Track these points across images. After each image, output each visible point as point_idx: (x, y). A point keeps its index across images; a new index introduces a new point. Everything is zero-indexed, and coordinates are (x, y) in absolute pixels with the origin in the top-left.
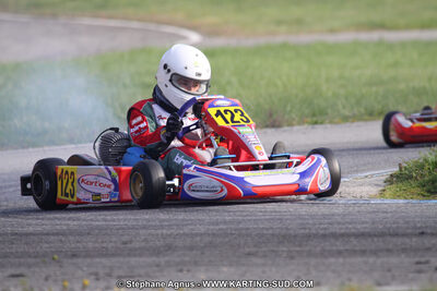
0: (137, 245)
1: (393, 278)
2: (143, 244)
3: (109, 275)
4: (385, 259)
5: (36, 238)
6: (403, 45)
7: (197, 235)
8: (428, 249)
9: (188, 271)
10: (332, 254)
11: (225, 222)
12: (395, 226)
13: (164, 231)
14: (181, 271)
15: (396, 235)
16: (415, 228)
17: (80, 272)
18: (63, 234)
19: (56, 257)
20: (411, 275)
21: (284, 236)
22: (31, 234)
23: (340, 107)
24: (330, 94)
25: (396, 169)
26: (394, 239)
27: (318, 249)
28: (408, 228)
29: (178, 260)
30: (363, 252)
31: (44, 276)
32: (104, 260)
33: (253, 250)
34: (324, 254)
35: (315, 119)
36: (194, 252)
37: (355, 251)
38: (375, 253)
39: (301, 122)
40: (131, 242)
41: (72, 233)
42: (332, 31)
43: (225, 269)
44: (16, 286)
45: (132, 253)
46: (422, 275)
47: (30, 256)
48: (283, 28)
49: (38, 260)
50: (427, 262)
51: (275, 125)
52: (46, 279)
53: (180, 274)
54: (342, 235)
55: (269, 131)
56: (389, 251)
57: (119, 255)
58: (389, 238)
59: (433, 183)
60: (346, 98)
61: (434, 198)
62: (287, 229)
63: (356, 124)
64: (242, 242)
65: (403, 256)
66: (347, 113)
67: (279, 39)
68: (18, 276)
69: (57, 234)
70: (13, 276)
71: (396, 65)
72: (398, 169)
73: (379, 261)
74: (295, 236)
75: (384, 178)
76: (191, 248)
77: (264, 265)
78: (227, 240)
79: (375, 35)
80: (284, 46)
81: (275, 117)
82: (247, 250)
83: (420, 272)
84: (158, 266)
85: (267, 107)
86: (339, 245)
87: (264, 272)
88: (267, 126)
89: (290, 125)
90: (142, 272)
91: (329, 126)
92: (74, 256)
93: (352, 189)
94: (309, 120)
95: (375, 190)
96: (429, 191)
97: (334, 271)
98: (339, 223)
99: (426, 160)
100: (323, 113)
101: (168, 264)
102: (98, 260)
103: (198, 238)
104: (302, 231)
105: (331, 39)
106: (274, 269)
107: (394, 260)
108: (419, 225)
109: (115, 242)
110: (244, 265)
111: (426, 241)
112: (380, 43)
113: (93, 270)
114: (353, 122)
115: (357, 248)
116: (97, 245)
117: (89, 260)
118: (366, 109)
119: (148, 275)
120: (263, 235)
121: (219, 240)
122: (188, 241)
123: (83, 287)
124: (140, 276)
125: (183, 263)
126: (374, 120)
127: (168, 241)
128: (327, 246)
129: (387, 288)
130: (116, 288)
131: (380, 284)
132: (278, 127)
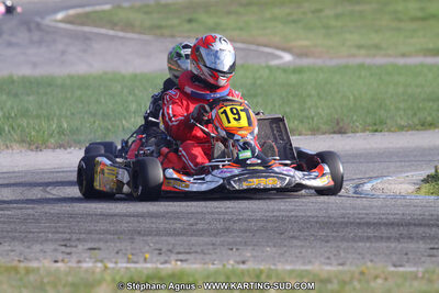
0: (200, 227)
1: (408, 261)
2: (206, 227)
3: (170, 251)
4: (405, 245)
5: (118, 219)
7: (253, 220)
9: (237, 249)
10: (362, 239)
11: (279, 210)
12: (420, 217)
13: (226, 217)
14: (231, 249)
15: (420, 225)
17: (147, 248)
18: (142, 215)
20: (423, 259)
21: (326, 224)
23: (399, 118)
25: (432, 171)
27: (352, 235)
28: (431, 220)
29: (231, 240)
30: (389, 238)
31: (116, 249)
32: (169, 238)
33: (297, 234)
34: (354, 240)
35: (375, 128)
36: (247, 234)
37: (382, 238)
38: (399, 239)
39: (364, 131)
40: (196, 224)
42: (403, 55)
43: (268, 249)
44: (90, 258)
45: (195, 233)
46: (434, 259)
47: (110, 234)
48: (363, 52)
49: (116, 237)
51: (341, 132)
52: (117, 253)
53: (230, 252)
54: (375, 224)
55: (335, 136)
56: (410, 238)
57: (183, 235)
58: (412, 227)
60: (404, 110)
62: (330, 217)
64: (289, 227)
65: (421, 242)
66: (403, 123)
67: (358, 61)
68: (94, 249)
69: (137, 216)
70: (91, 249)
72: (434, 171)
73: (400, 246)
74: (335, 224)
75: (422, 178)
76: (246, 231)
77: (302, 247)
80: (361, 66)
81: (341, 125)
82: (291, 234)
83: (430, 256)
84: (213, 244)
85: (336, 117)
86: (370, 232)
87: (300, 253)
88: (334, 133)
89: (355, 132)
90: (198, 249)
93: (393, 186)
94: (370, 128)
95: (412, 188)
97: (359, 254)
98: (374, 214)
100: (382, 122)
101: (222, 244)
102: (164, 238)
103: (253, 223)
105: (401, 61)
106: (310, 250)
107: (412, 246)
110: (285, 246)
113: (158, 246)
114: (407, 131)
115: (384, 235)
116: (167, 226)
117: (157, 238)
118: (419, 119)
119: (203, 252)
120: (308, 222)
121: (270, 225)
122: (244, 225)
123: (145, 260)
124: (196, 252)
125: (235, 243)
126: (425, 129)
127: (228, 225)
128: (360, 232)
129: (401, 269)
130: (173, 263)
131: (395, 266)
132: (345, 133)
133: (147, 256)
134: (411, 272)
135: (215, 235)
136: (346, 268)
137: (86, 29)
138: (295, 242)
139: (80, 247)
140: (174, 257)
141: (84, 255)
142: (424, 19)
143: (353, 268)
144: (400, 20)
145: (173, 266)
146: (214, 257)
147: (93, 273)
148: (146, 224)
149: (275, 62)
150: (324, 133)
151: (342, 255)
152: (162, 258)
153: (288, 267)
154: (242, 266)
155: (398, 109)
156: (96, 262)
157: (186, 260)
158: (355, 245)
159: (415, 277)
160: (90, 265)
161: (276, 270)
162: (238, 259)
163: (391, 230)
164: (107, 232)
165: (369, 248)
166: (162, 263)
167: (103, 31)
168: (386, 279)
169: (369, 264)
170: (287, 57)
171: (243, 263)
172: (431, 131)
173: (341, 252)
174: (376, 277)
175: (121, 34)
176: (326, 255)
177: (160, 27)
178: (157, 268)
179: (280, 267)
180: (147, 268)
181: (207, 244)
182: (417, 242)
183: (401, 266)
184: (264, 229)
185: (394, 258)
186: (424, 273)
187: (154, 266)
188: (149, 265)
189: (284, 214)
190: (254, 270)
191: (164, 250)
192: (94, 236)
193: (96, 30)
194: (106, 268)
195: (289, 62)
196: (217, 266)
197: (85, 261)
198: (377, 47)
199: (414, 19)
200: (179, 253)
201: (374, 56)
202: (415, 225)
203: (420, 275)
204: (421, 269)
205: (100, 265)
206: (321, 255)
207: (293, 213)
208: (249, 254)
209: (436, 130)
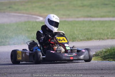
0: (27, 71)
2: (29, 71)
4: (93, 76)
6: (96, 22)
7: (43, 69)
12: (95, 67)
13: (34, 68)
15: (95, 70)
16: (100, 68)
19: (6, 74)
21: (66, 70)
23: (80, 37)
24: (77, 34)
26: (95, 71)
27: (75, 73)
28: (98, 68)
30: (87, 74)
32: (18, 75)
33: (58, 73)
35: (73, 40)
36: (42, 73)
37: (84, 74)
38: (90, 74)
40: (25, 70)
41: (10, 68)
42: (77, 18)
45: (26, 73)
48: (64, 17)
49: (1, 75)
54: (81, 69)
56: (93, 74)
57: (22, 74)
59: (105, 57)
60: (81, 35)
61: (105, 61)
62: (66, 68)
63: (84, 42)
64: (55, 71)
65: (97, 75)
69: (6, 68)
71: (94, 26)
72: (95, 53)
74: (69, 70)
76: (41, 72)
78: (51, 70)
79: (89, 19)
80: (65, 21)
82: (56, 73)
91: (77, 42)
92: (10, 74)
94: (72, 40)
96: (103, 59)
98: (80, 67)
99: (103, 51)
100: (75, 38)
102: (16, 75)
103: (43, 70)
104: (71, 68)
105: (77, 20)
108: (101, 67)
109: (21, 70)
111: (103, 71)
112: (90, 21)
114: (83, 41)
116: (16, 71)
117: (14, 75)
118: (87, 38)
120: (60, 69)
121: (48, 70)
122: (40, 70)
126: (89, 41)
127: (35, 70)
142: (83, 6)
163: (87, 71)
170: (41, 19)
172: (90, 41)
182: (96, 75)
198: (69, 15)
202: (94, 70)
209: (92, 41)
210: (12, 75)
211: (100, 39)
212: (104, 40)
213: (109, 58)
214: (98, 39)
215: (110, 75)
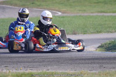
1: (94, 69)
2: (38, 60)
3: (28, 67)
4: (93, 65)
6: (108, 16)
8: (104, 63)
9: (46, 66)
10: (81, 63)
11: (58, 56)
14: (45, 66)
17: (21, 66)
20: (98, 69)
22: (12, 57)
25: (100, 45)
26: (96, 61)
29: (45, 64)
30: (88, 63)
32: (27, 63)
33: (63, 62)
34: (79, 64)
35: (84, 33)
37: (86, 63)
38: (91, 63)
39: (81, 34)
40: (35, 59)
42: (92, 13)
43: (55, 66)
44: (5, 69)
45: (34, 62)
46: (101, 69)
47: (11, 62)
48: (81, 12)
49: (12, 63)
50: (102, 66)
51: (75, 34)
52: (13, 68)
53: (44, 67)
54: (84, 59)
55: (74, 35)
56: (94, 63)
57: (31, 63)
59: (108, 48)
60: (92, 28)
62: (72, 58)
64: (61, 60)
65: (97, 64)
66: (92, 32)
68: (6, 67)
69: (18, 57)
71: (106, 21)
73: (91, 65)
74: (73, 59)
75: (97, 47)
76: (48, 61)
77: (65, 66)
79: (102, 14)
80: (80, 16)
81: (75, 32)
82: (61, 62)
83: (100, 68)
84: (40, 65)
85: (73, 30)
86: (83, 61)
87: (64, 67)
88: (73, 34)
89: (79, 34)
90: (35, 66)
93: (89, 49)
95: (95, 49)
96: (107, 50)
97: (80, 68)
98: (84, 57)
100: (86, 31)
101: (42, 65)
102: (26, 63)
103: (51, 59)
104: (75, 58)
106: (66, 67)
107: (95, 65)
108: (103, 58)
110: (60, 65)
111: (103, 61)
112: (103, 16)
113: (24, 66)
116: (27, 60)
117: (24, 63)
118: (96, 31)
119: (37, 67)
120: (66, 59)
123: (21, 70)
124: (35, 67)
125: (46, 65)
127: (44, 60)
128: (80, 62)
129: (92, 72)
130: (29, 70)
131: (90, 71)
132: (76, 34)
133: (21, 68)
134: (95, 73)
135: (40, 63)
136: (76, 71)
137: (4, 6)
138: (63, 64)
139: (2, 66)
140: (29, 69)
141: (4, 68)
142: (98, 3)
143: (78, 72)
144: (91, 3)
145: (29, 71)
146: (40, 69)
147: (6, 73)
148: (21, 60)
149: (56, 15)
150: (70, 34)
151: (76, 68)
152: (25, 69)
153: (61, 71)
154: (48, 71)
155: (91, 28)
156: (7, 70)
157: (32, 70)
158: (79, 65)
159: (96, 74)
160: (5, 71)
161: (57, 72)
162: (46, 69)
163: (89, 61)
164: (10, 62)
165: (83, 66)
166: (25, 70)
167: (8, 6)
168: (88, 74)
169: (83, 70)
170: (60, 13)
171: (48, 70)
172: (100, 34)
173: (75, 67)
174: (85, 74)
175: (13, 7)
176: (71, 68)
177: (24, 5)
178: (24, 72)
179: (58, 71)
180: (21, 72)
181: (38, 65)
183: (92, 71)
184: (54, 61)
185: (90, 69)
186: (98, 73)
187: (23, 71)
188: (22, 71)
189: (59, 57)
190: (51, 72)
191: (26, 67)
192: (6, 63)
193: (7, 6)
194: (10, 72)
195: (60, 15)
196: (41, 71)
197: (4, 70)
198: (85, 10)
199: (95, 3)
200: (30, 68)
201: (84, 13)
203: (97, 73)
204: (97, 72)
205: (8, 71)
206: (70, 68)
207: (62, 56)
208: (49, 68)
209: (101, 33)
210: (22, 63)
211: (108, 32)
212: (112, 33)
213: (112, 49)
214: (107, 32)
215: (109, 64)
